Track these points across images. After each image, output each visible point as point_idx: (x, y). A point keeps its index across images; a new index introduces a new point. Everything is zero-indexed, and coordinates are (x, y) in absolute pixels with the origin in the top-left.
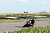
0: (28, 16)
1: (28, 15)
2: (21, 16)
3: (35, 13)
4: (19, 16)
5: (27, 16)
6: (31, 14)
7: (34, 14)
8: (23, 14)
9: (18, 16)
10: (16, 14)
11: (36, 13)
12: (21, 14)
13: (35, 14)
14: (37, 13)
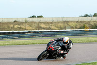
0: (44, 29)
1: (44, 23)
2: (20, 28)
3: (64, 20)
4: (13, 28)
5: (41, 28)
6: (52, 23)
7: (61, 20)
8: (26, 22)
9: (12, 26)
10: (6, 21)
11: (68, 20)
12: (21, 20)
13: (64, 22)
14: (71, 20)
